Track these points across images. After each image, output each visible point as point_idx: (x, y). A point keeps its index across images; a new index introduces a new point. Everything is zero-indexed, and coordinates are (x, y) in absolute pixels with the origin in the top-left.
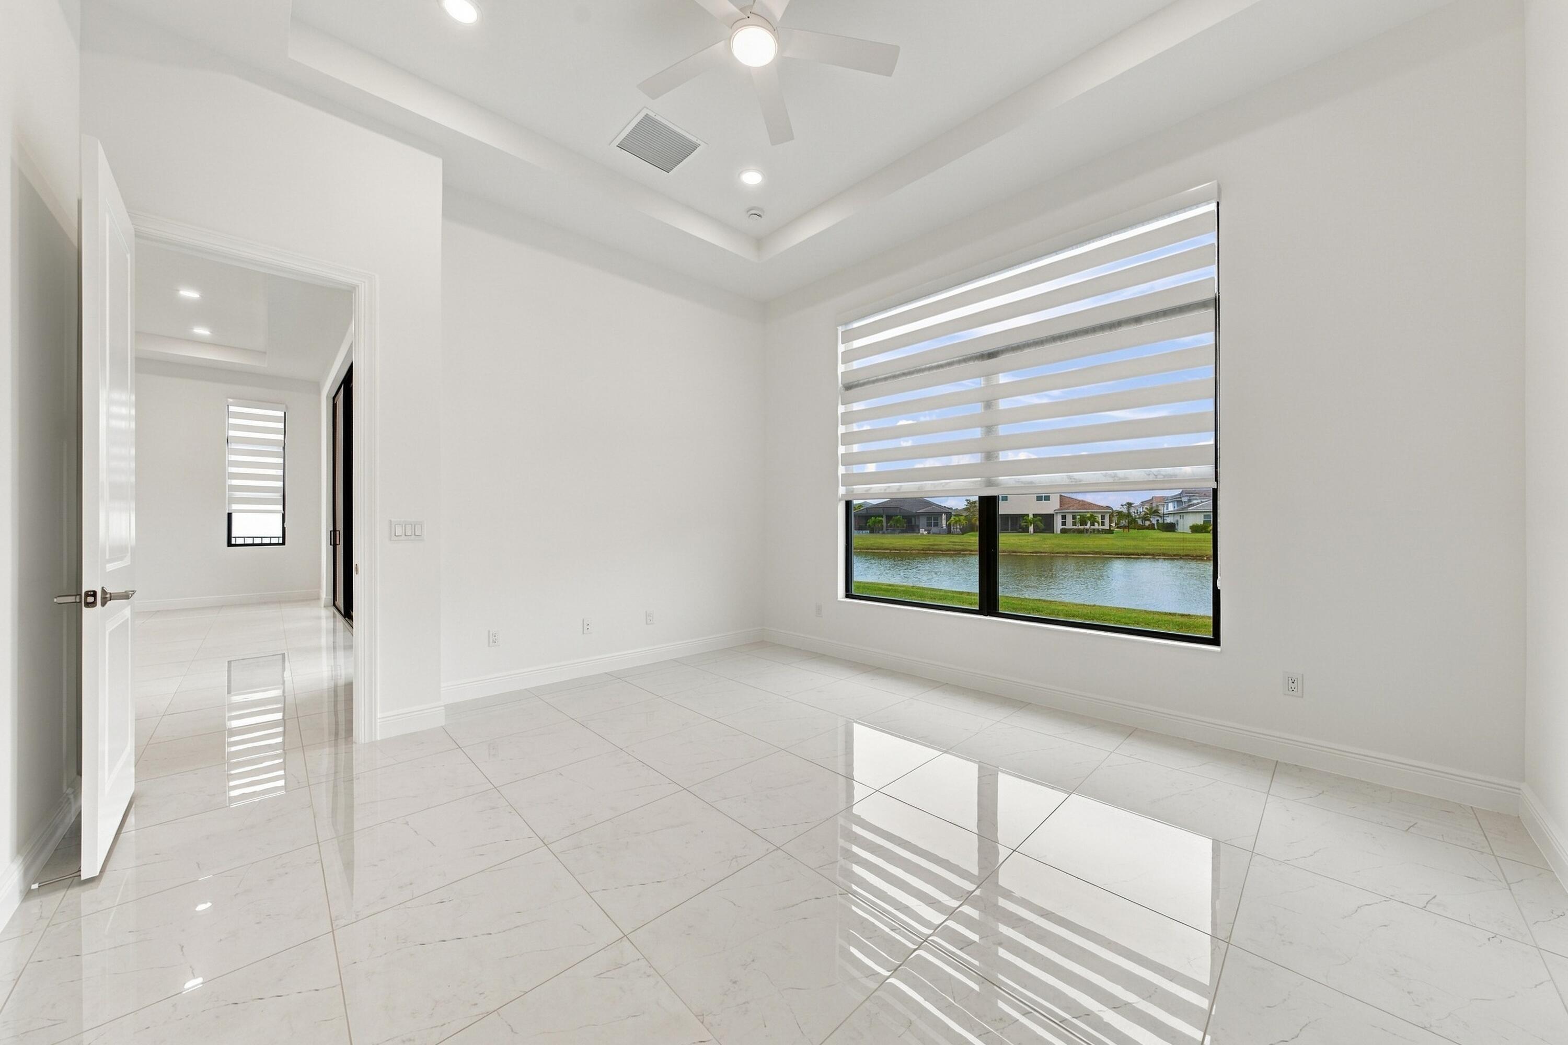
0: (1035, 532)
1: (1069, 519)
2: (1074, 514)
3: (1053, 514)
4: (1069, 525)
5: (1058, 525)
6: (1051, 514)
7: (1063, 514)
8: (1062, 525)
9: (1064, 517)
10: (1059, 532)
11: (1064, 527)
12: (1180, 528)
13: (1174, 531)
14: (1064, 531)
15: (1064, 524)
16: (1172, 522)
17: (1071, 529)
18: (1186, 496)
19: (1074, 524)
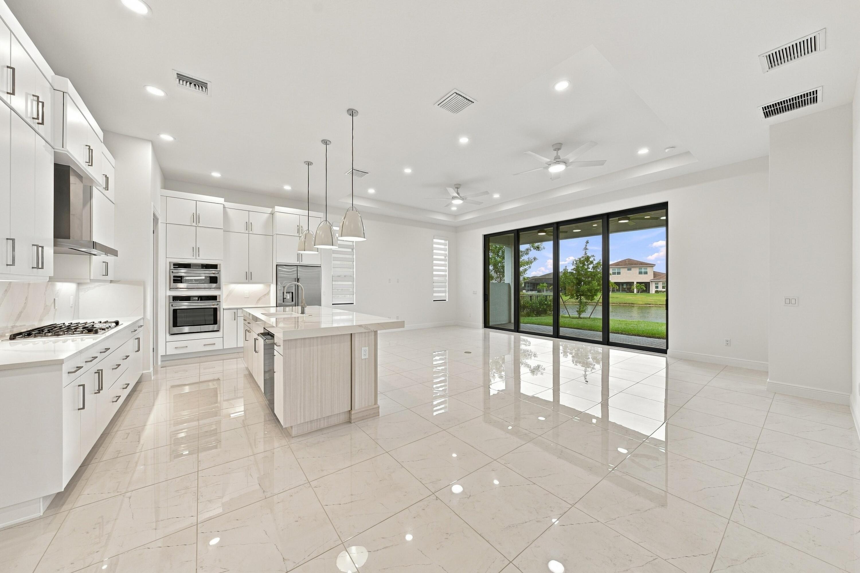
0: (638, 292)
3: (649, 282)
5: (653, 289)
7: (656, 283)
8: (656, 288)
10: (654, 292)
11: (657, 290)
14: (657, 292)
15: (657, 287)
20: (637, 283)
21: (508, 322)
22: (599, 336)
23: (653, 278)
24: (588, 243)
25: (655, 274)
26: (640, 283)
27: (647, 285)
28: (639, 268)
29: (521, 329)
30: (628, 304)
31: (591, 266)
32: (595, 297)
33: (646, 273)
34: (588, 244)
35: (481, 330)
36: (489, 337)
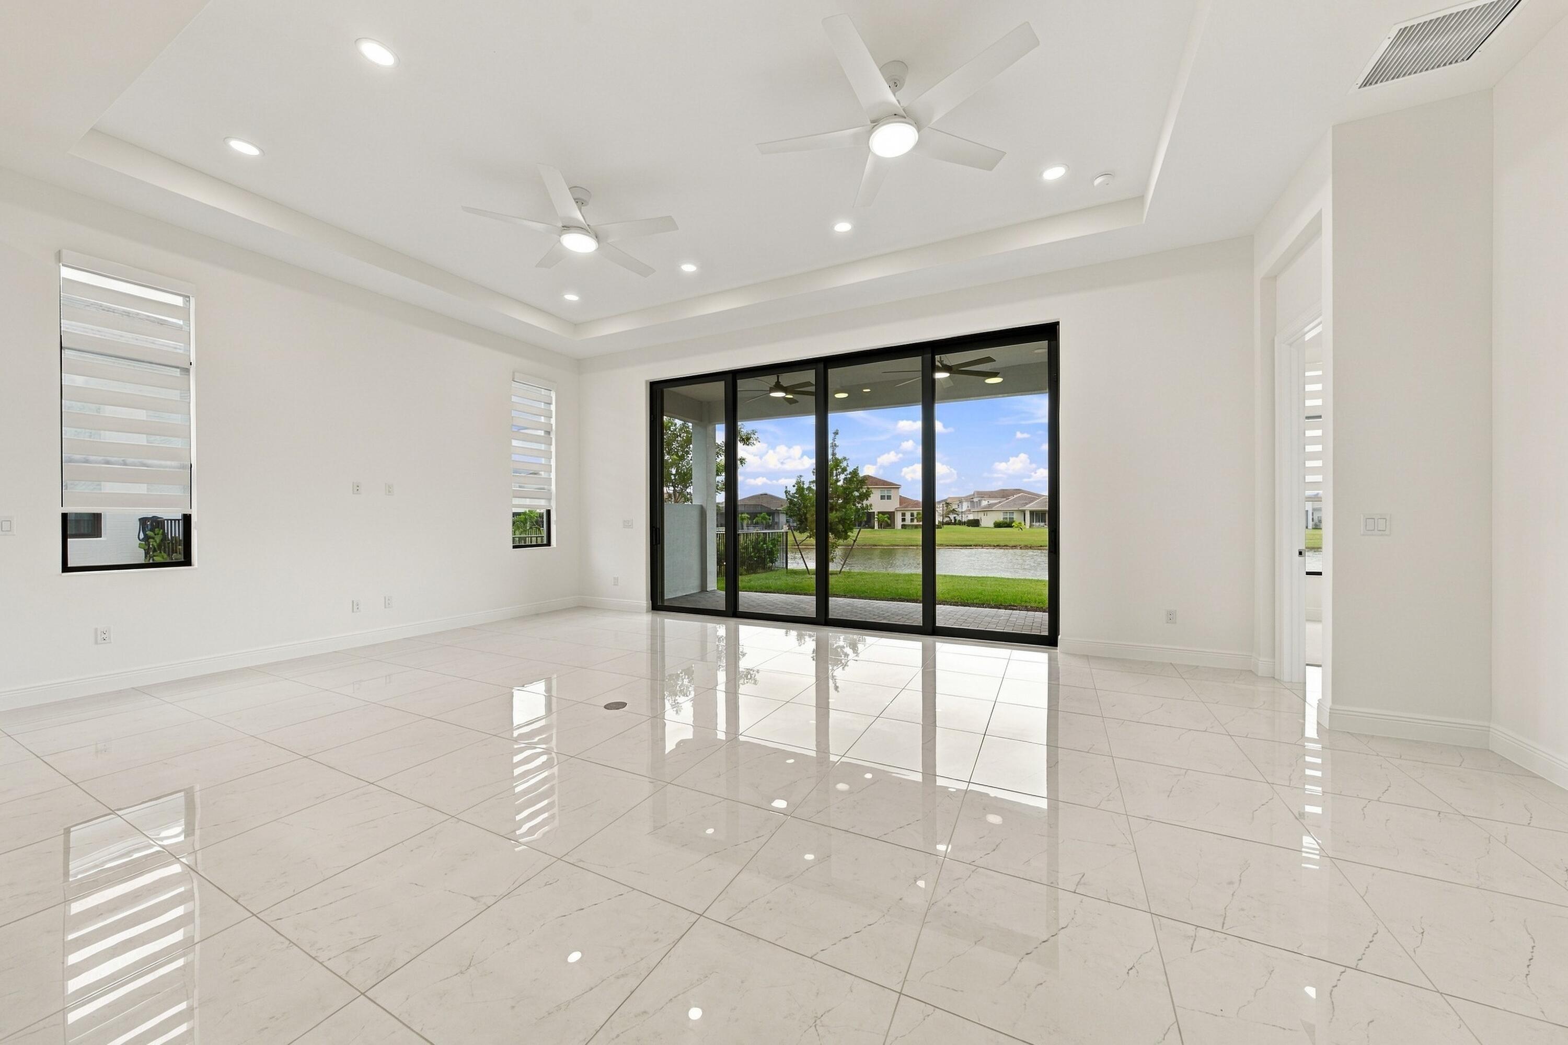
0: (880, 527)
1: (908, 517)
2: (912, 512)
3: (894, 512)
4: (908, 522)
5: (899, 521)
6: (892, 512)
7: (903, 512)
9: (904, 515)
10: (900, 527)
11: (904, 523)
12: (983, 524)
13: (978, 526)
14: (904, 526)
15: (904, 520)
16: (976, 518)
17: (910, 525)
18: (977, 497)
19: (912, 520)
20: (879, 513)
21: (700, 591)
22: (913, 612)
23: (899, 506)
24: (837, 434)
25: (903, 500)
26: (883, 513)
27: (891, 515)
28: (881, 491)
29: (741, 609)
30: (869, 546)
31: (842, 477)
32: (849, 534)
33: (889, 497)
34: (837, 436)
35: (645, 619)
36: (664, 634)
